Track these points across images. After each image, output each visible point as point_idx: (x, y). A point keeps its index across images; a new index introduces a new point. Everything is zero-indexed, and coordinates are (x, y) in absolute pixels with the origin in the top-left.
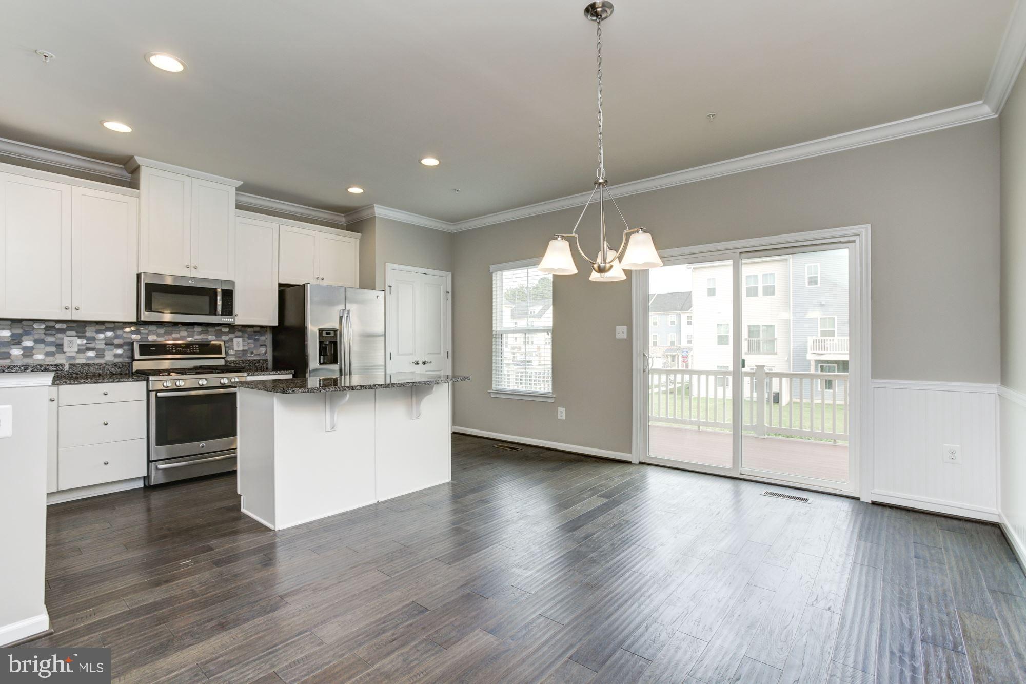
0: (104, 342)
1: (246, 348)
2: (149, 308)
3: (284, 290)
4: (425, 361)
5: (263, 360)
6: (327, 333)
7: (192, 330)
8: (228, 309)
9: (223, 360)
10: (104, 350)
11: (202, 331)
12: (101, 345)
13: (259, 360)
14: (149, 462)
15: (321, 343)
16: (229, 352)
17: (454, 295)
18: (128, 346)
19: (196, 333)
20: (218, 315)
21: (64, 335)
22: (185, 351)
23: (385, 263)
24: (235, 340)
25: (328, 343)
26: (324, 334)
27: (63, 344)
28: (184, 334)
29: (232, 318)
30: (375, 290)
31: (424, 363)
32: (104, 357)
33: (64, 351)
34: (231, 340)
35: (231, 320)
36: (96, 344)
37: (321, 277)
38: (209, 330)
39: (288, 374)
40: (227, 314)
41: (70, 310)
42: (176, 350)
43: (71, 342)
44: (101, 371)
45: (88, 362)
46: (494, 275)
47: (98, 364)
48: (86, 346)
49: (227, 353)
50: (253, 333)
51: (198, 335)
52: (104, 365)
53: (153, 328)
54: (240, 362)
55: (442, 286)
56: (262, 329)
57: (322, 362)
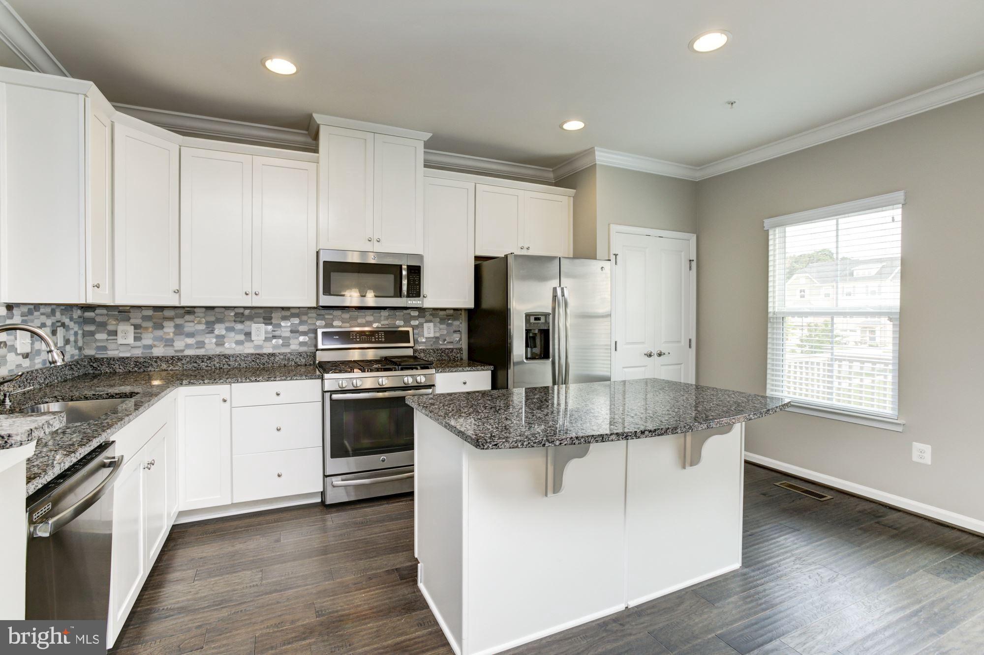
0: (289, 329)
1: (438, 335)
2: (327, 291)
3: (480, 262)
4: (661, 352)
5: (456, 349)
6: (536, 319)
7: (379, 315)
8: (415, 290)
9: (411, 350)
10: (289, 338)
11: (389, 315)
12: (286, 332)
13: (452, 349)
14: (325, 476)
15: (528, 331)
16: (419, 340)
17: (699, 264)
18: (313, 333)
19: (382, 318)
20: (404, 296)
21: (252, 322)
22: (370, 339)
23: (609, 224)
24: (425, 325)
25: (536, 331)
26: (532, 320)
27: (251, 332)
28: (370, 318)
29: (419, 300)
30: (595, 259)
31: (660, 355)
32: (289, 346)
33: (253, 339)
34: (421, 326)
35: (418, 302)
36: (282, 331)
37: (526, 246)
38: (397, 314)
39: (486, 370)
40: (414, 295)
41: (250, 296)
42: (359, 338)
43: (258, 329)
44: (286, 362)
45: (274, 352)
46: (771, 232)
47: (284, 353)
48: (273, 333)
49: (415, 341)
50: (445, 317)
51: (384, 320)
52: (289, 355)
53: (338, 313)
54: (431, 351)
55: (683, 253)
56: (456, 312)
57: (529, 356)
